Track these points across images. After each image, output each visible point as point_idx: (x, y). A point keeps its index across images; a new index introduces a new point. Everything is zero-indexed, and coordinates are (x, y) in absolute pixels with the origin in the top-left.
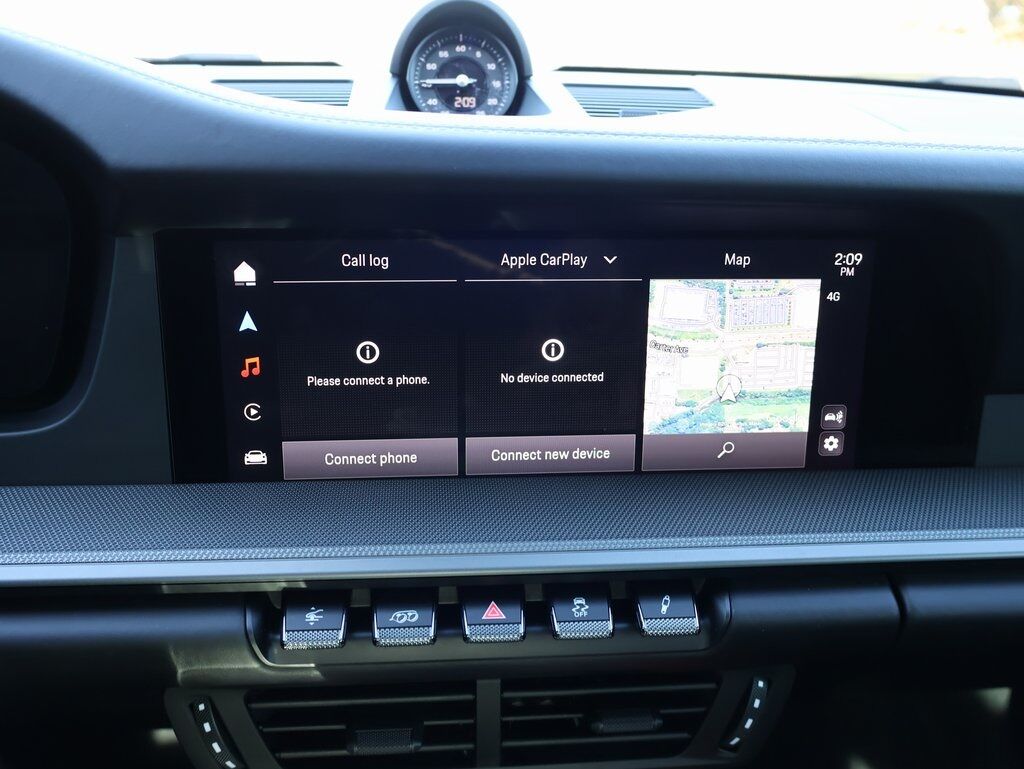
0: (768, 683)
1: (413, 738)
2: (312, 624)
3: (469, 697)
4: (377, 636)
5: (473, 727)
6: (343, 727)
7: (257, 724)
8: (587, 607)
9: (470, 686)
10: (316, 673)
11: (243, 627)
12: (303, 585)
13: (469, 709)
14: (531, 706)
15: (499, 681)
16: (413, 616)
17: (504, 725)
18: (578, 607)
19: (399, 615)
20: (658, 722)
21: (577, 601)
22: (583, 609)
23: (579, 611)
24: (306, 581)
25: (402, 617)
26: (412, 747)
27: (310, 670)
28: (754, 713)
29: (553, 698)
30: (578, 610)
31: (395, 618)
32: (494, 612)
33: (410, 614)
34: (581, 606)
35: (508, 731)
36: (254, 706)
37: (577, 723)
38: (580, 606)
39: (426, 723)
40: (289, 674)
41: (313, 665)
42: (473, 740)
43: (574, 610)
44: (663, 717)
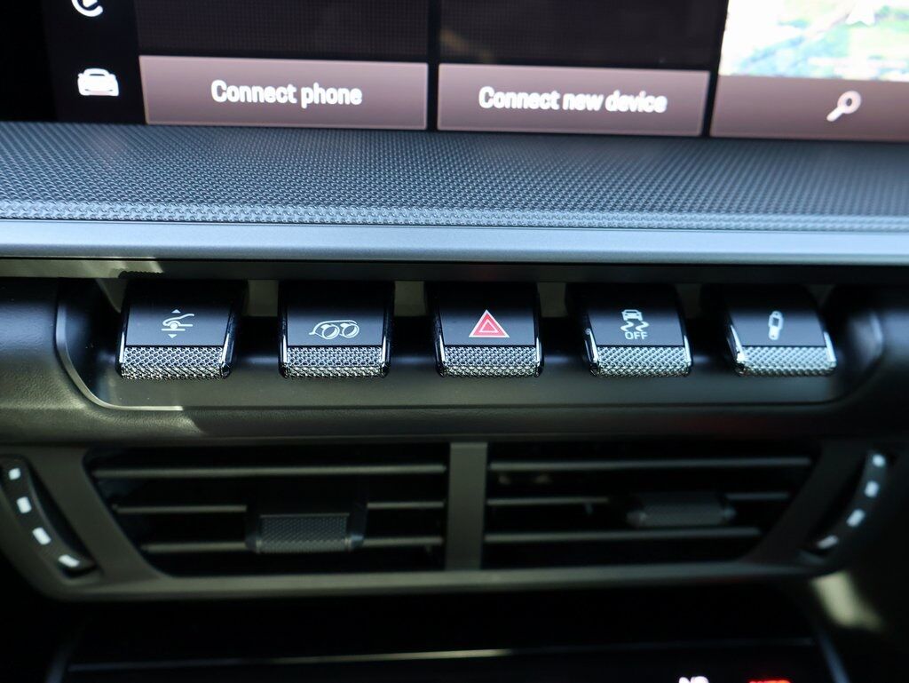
0: (890, 459)
1: (351, 529)
2: (172, 336)
3: (438, 468)
4: (286, 360)
5: (442, 514)
6: (241, 508)
7: (109, 502)
8: (645, 325)
9: (440, 452)
10: (186, 423)
11: (50, 339)
12: (155, 268)
13: (437, 486)
14: (521, 484)
15: (483, 446)
16: (350, 330)
17: (489, 510)
18: (631, 324)
19: (325, 327)
20: (728, 513)
21: (628, 315)
22: (638, 328)
23: (632, 329)
24: (161, 260)
25: (330, 331)
26: (349, 541)
27: (174, 417)
28: (865, 503)
29: (552, 474)
30: (629, 329)
31: (320, 330)
32: (488, 327)
33: (345, 326)
34: (636, 322)
35: (495, 520)
36: (100, 473)
37: (589, 510)
38: (633, 324)
39: (371, 506)
40: (140, 422)
41: (178, 408)
42: (442, 531)
43: (624, 328)
44: (737, 505)
